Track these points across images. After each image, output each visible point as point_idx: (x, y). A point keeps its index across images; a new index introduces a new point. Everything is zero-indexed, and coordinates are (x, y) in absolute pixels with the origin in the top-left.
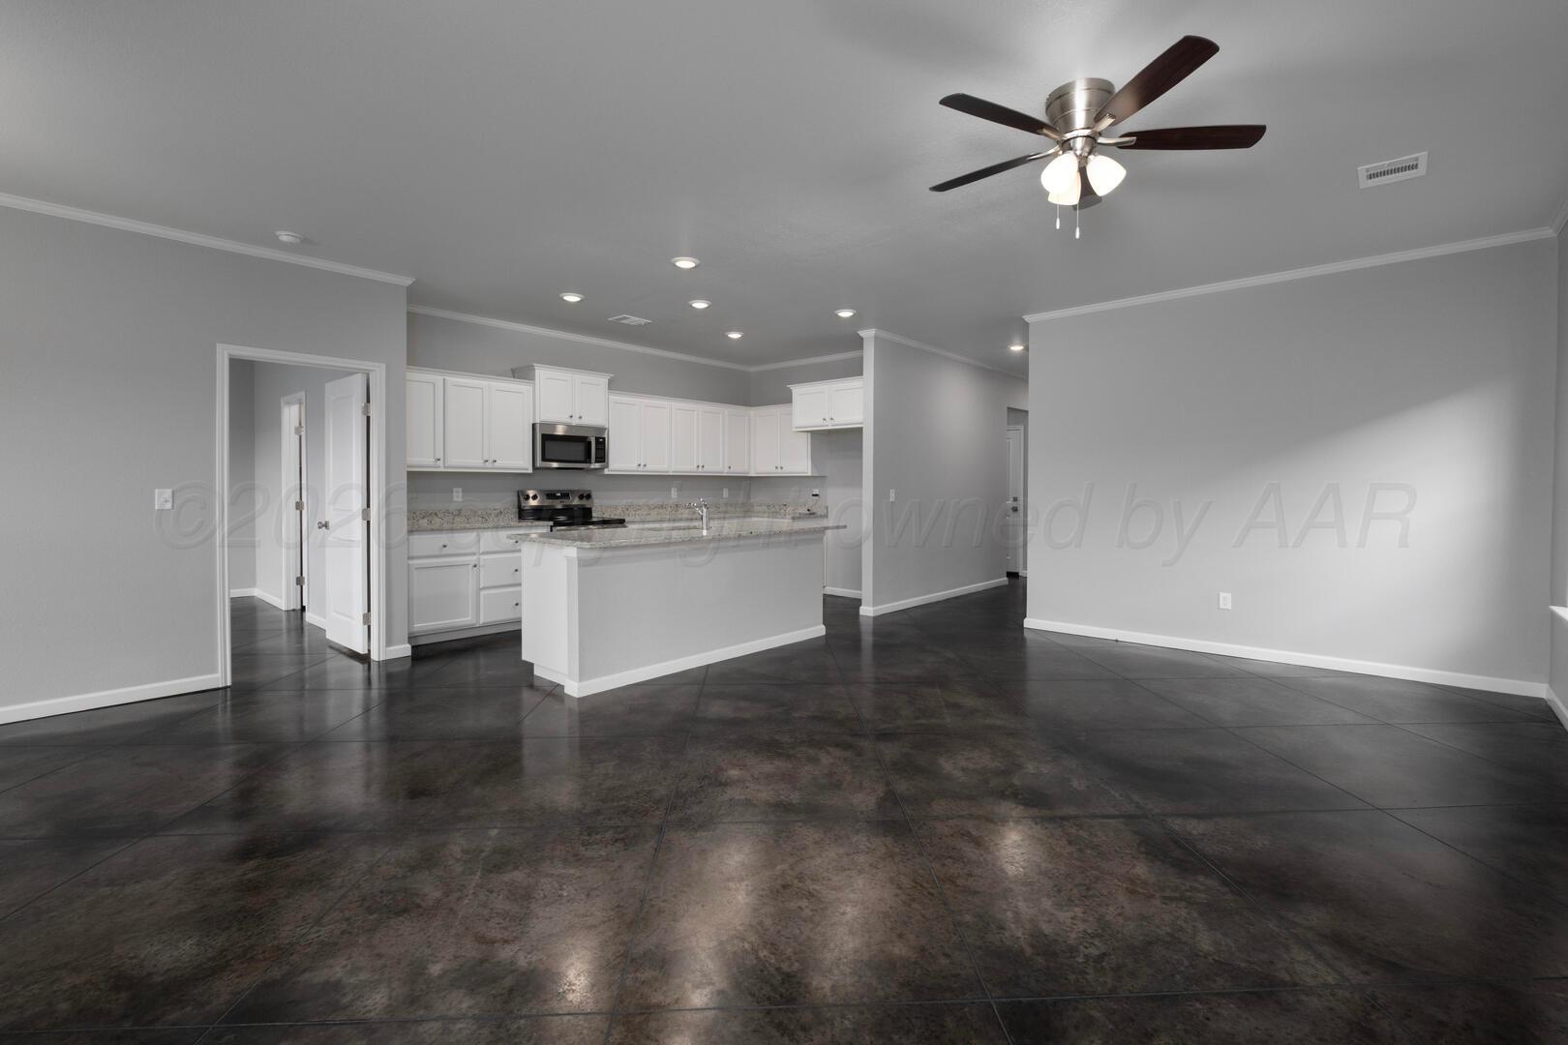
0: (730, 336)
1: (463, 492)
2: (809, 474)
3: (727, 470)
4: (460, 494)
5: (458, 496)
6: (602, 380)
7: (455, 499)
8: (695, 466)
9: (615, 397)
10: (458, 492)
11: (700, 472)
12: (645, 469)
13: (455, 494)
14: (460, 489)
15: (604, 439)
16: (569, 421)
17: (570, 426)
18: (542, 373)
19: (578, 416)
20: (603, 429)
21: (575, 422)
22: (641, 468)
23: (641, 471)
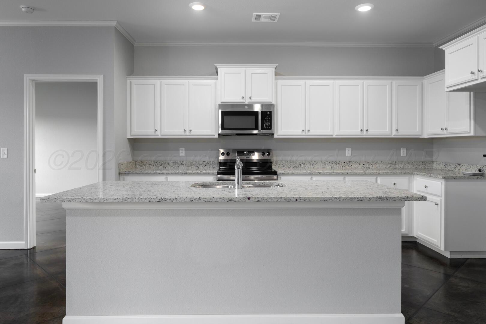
1: (185, 150)
2: (472, 134)
3: (394, 133)
4: (184, 152)
5: (182, 152)
6: (269, 70)
7: (181, 155)
8: (359, 130)
9: (281, 82)
10: (182, 150)
11: (364, 135)
12: (309, 133)
13: (180, 152)
14: (184, 149)
15: (270, 112)
16: (242, 101)
18: (222, 70)
20: (271, 105)
21: (247, 101)
22: (306, 133)
23: (305, 135)
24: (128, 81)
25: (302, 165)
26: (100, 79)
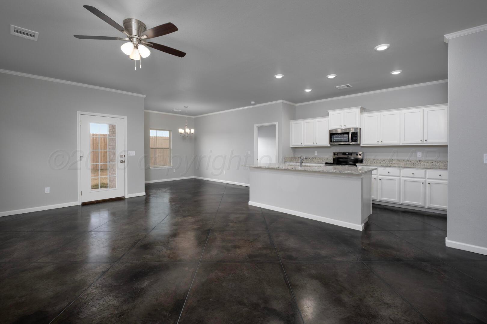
0: (393, 73)
6: (357, 110)
9: (364, 115)
10: (316, 152)
12: (382, 143)
15: (357, 132)
16: (341, 127)
17: (342, 130)
18: (331, 113)
19: (344, 125)
20: (357, 129)
21: (344, 127)
22: (380, 143)
23: (380, 144)
24: (291, 123)
25: (383, 161)
26: (277, 124)
